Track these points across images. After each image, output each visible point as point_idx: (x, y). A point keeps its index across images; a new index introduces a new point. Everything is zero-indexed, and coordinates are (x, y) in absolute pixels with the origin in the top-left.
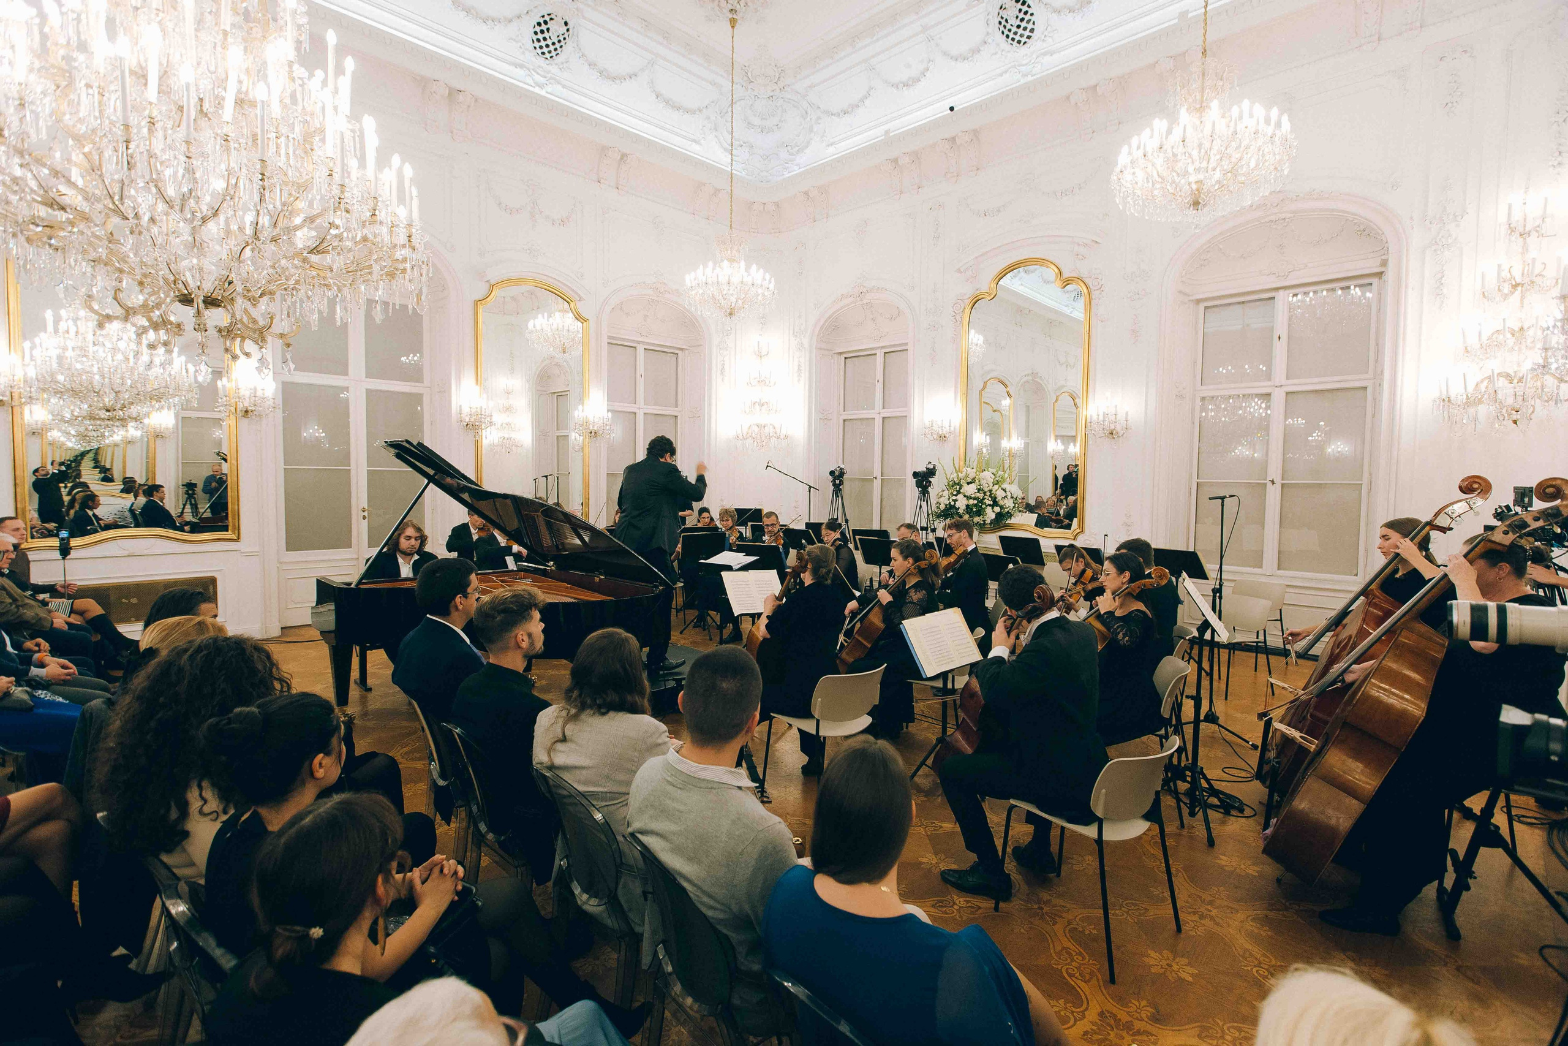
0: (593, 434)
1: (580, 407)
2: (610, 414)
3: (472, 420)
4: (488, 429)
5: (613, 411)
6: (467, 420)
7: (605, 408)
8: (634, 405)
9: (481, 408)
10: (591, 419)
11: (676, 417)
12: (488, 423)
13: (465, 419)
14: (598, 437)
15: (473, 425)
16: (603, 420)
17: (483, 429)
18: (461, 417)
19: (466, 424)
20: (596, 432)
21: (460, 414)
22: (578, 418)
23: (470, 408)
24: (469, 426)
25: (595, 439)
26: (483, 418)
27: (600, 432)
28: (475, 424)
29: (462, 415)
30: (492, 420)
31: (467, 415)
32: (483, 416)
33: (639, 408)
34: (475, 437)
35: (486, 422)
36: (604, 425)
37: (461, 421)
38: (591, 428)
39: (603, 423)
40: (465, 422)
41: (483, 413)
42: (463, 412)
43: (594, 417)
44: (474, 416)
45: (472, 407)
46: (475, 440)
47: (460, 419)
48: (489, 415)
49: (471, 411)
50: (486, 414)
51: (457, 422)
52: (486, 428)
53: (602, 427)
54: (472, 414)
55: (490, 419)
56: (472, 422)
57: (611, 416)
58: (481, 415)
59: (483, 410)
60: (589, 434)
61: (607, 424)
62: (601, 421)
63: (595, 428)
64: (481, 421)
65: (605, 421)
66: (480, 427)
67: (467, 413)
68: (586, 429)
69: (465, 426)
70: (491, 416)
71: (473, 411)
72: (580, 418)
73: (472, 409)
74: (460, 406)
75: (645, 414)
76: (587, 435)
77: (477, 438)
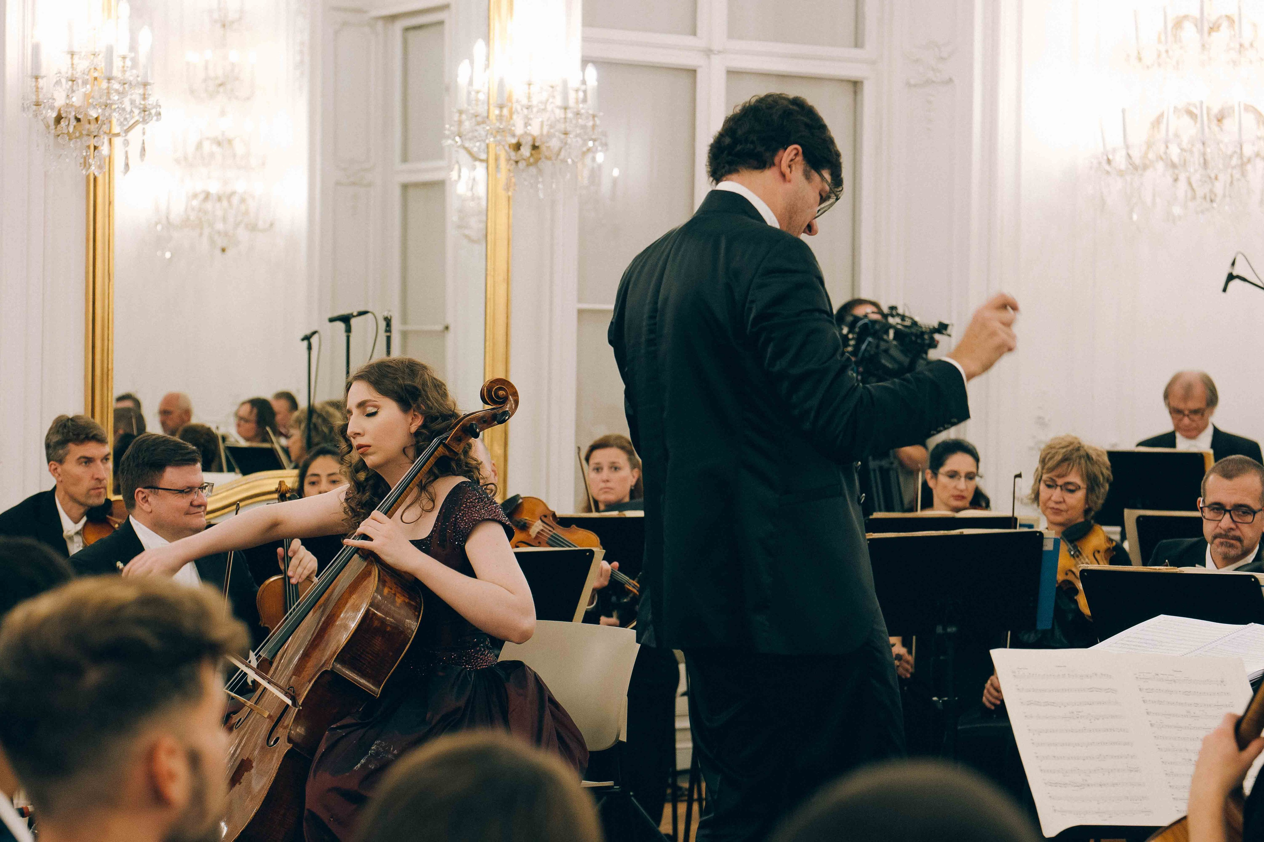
0: (526, 151)
1: (479, 47)
2: (592, 72)
3: (76, 100)
4: (135, 135)
5: (605, 65)
6: (60, 101)
7: (575, 50)
8: (689, 40)
9: (110, 51)
10: (519, 94)
11: (856, 85)
12: (136, 111)
13: (52, 96)
14: (546, 165)
15: (78, 120)
16: (565, 97)
17: (118, 135)
18: (37, 88)
19: (54, 115)
20: (537, 144)
21: (34, 80)
22: (473, 93)
23: (69, 56)
24: (63, 123)
25: (533, 170)
26: (117, 91)
27: (555, 143)
28: (86, 115)
29: (41, 82)
30: (151, 101)
31: (58, 83)
32: (116, 86)
33: (708, 52)
34: (86, 164)
35: (127, 106)
36: (570, 115)
37: (37, 104)
38: (519, 130)
39: (566, 108)
40: (52, 108)
41: (116, 73)
42: (43, 72)
43: (530, 85)
44: (85, 83)
45: (75, 49)
46: (88, 177)
47: (34, 98)
48: (139, 79)
49: (72, 64)
50: (130, 76)
51: (24, 109)
52: (127, 131)
53: (562, 126)
54: (77, 76)
55: (144, 97)
56: (77, 109)
57: (595, 83)
58: (109, 79)
59: (117, 63)
60: (513, 154)
61: (578, 114)
62: (559, 101)
63: (534, 130)
64: (108, 102)
65: (571, 103)
66: (105, 128)
67: (60, 73)
68: (499, 131)
69: (52, 122)
70: (145, 85)
71: (82, 65)
72: (478, 92)
73: (76, 57)
74: (36, 49)
75: (732, 73)
76: (503, 156)
77: (94, 169)
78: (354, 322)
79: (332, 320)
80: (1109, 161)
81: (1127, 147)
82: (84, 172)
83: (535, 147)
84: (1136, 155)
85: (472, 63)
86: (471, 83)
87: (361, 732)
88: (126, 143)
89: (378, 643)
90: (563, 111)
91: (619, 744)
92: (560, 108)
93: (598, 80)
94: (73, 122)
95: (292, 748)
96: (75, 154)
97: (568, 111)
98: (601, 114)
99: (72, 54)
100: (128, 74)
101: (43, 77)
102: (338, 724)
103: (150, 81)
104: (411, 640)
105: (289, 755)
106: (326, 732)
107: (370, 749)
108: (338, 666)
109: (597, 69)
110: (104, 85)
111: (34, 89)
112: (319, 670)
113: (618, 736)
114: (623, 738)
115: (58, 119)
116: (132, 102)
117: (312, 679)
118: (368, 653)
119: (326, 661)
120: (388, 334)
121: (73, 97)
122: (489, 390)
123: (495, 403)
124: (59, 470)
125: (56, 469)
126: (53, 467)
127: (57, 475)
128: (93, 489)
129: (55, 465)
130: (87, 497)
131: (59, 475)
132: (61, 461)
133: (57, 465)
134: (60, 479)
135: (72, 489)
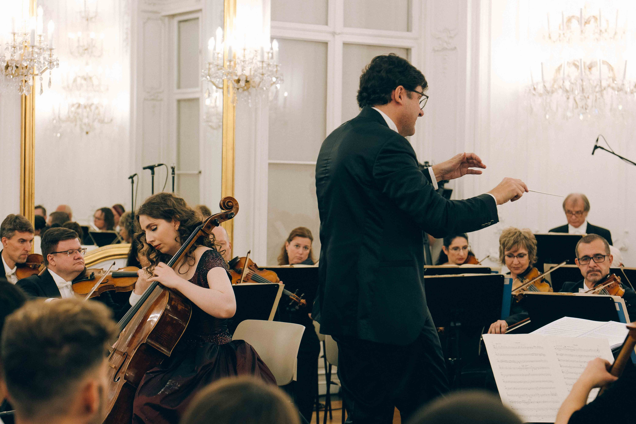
0: (242, 83)
1: (219, 31)
2: (276, 44)
3: (16, 57)
4: (46, 75)
5: (282, 40)
6: (8, 58)
7: (267, 33)
8: (324, 28)
9: (33, 32)
10: (239, 54)
11: (408, 50)
12: (47, 63)
13: (4, 55)
14: (252, 90)
15: (17, 67)
16: (263, 56)
17: (37, 75)
19: (5, 65)
20: (248, 80)
22: (216, 55)
23: (13, 35)
24: (10, 69)
25: (246, 93)
26: (37, 53)
27: (257, 79)
28: (21, 65)
30: (54, 57)
31: (7, 48)
32: (36, 50)
33: (334, 34)
34: (21, 90)
35: (42, 60)
36: (265, 65)
38: (239, 73)
39: (263, 62)
40: (4, 61)
41: (36, 44)
43: (244, 50)
44: (20, 49)
45: (16, 31)
46: (22, 96)
48: (48, 47)
49: (14, 39)
50: (43, 45)
52: (42, 73)
53: (261, 71)
54: (16, 45)
55: (50, 56)
56: (17, 62)
57: (277, 49)
58: (33, 47)
59: (37, 38)
60: (236, 85)
61: (269, 65)
62: (259, 58)
63: (247, 73)
64: (32, 58)
65: (265, 59)
66: (31, 71)
67: (8, 43)
68: (229, 73)
69: (4, 68)
70: (51, 49)
71: (19, 39)
72: (218, 54)
73: (16, 36)
75: (346, 44)
76: (231, 86)
77: (25, 92)
78: (155, 169)
79: (144, 168)
80: (535, 89)
81: (544, 82)
82: (20, 93)
83: (247, 82)
84: (548, 86)
85: (215, 39)
86: (215, 49)
87: (162, 375)
88: (41, 79)
89: (169, 329)
90: (261, 63)
91: (293, 382)
92: (260, 62)
93: (279, 48)
94: (15, 68)
95: (126, 382)
96: (15, 85)
97: (264, 63)
98: (280, 65)
99: (14, 34)
100: (42, 44)
102: (151, 371)
103: (53, 47)
105: (125, 386)
106: (144, 375)
107: (166, 384)
108: (149, 341)
109: (279, 42)
110: (30, 49)
112: (139, 343)
113: (292, 378)
115: (7, 67)
116: (44, 58)
117: (136, 348)
118: (165, 334)
119: (143, 339)
120: (173, 175)
121: (14, 56)
122: (224, 203)
123: (227, 209)
124: (7, 242)
125: (5, 241)
126: (4, 240)
127: (5, 244)
128: (22, 255)
129: (5, 239)
130: (19, 258)
131: (6, 244)
132: (9, 238)
133: (6, 239)
134: (6, 246)
135: (12, 253)
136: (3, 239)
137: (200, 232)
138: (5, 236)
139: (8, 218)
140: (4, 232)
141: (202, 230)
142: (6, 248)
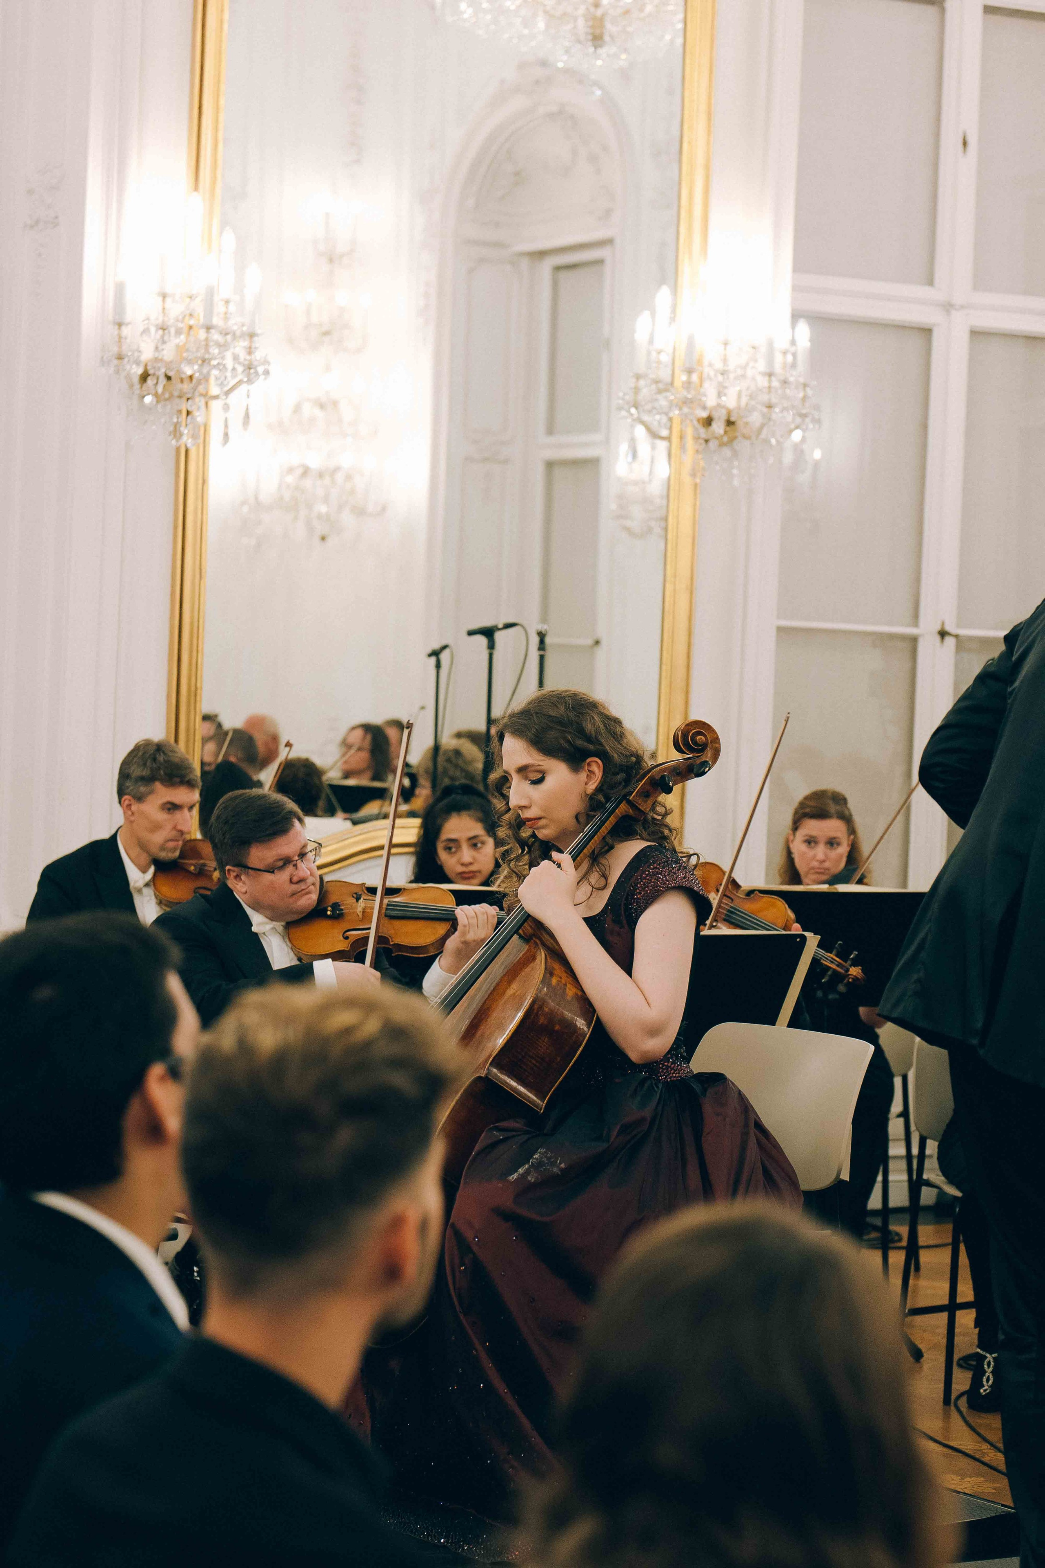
0: (718, 427)
1: (664, 295)
2: (803, 331)
3: (168, 353)
4: (237, 399)
5: (819, 320)
6: (147, 353)
7: (784, 302)
8: (924, 292)
9: (210, 293)
10: (712, 355)
12: (240, 369)
13: (139, 347)
14: (742, 446)
15: (169, 378)
16: (770, 361)
17: (216, 397)
18: (120, 337)
19: (140, 371)
20: (732, 419)
21: (117, 327)
22: (654, 354)
23: (160, 299)
24: (150, 381)
25: (727, 452)
26: (219, 345)
27: (755, 419)
28: (179, 371)
29: (125, 331)
30: (258, 355)
31: (146, 331)
32: (216, 336)
33: (948, 307)
34: (176, 433)
35: (229, 363)
36: (775, 383)
37: (120, 357)
38: (711, 400)
39: (770, 375)
40: (138, 363)
41: (216, 321)
42: (129, 317)
43: (726, 344)
44: (178, 332)
45: (168, 290)
46: (178, 450)
47: (115, 349)
48: (245, 329)
49: (164, 309)
50: (234, 324)
51: (103, 362)
52: (227, 393)
53: (765, 398)
54: (169, 324)
55: (250, 351)
56: (168, 364)
57: (808, 344)
58: (208, 328)
59: (220, 308)
60: (702, 431)
61: (785, 382)
62: (761, 366)
63: (730, 401)
64: (207, 356)
65: (778, 368)
66: (201, 389)
67: (148, 319)
68: (686, 402)
69: (136, 380)
70: (252, 335)
71: (175, 310)
72: (659, 352)
73: (169, 300)
74: (120, 289)
75: (976, 334)
76: (689, 432)
77: (187, 440)
78: (499, 636)
79: (471, 633)
82: (174, 442)
83: (730, 423)
85: (653, 315)
86: (651, 342)
88: (226, 408)
89: (543, 1045)
90: (767, 378)
91: (839, 1184)
92: (765, 374)
93: (810, 341)
94: (163, 381)
96: (163, 420)
97: (773, 378)
98: (814, 383)
99: (164, 296)
100: (231, 322)
101: (127, 324)
102: (497, 1125)
103: (258, 331)
104: (584, 1044)
107: (531, 1157)
108: (495, 1071)
109: (811, 326)
110: (202, 334)
111: (117, 339)
113: (839, 1173)
114: (845, 1176)
115: (144, 377)
116: (236, 358)
118: (532, 1057)
119: (480, 1064)
120: (542, 653)
121: (163, 350)
122: (685, 735)
123: (692, 750)
124: (134, 808)
125: (129, 806)
126: (127, 802)
127: (130, 813)
128: (172, 840)
129: (130, 800)
130: (162, 848)
131: (133, 814)
132: (140, 799)
133: (133, 801)
134: (132, 818)
135: (145, 835)
136: (125, 800)
137: (624, 807)
138: (129, 794)
139: (137, 748)
140: (128, 783)
141: (629, 802)
142: (132, 822)
